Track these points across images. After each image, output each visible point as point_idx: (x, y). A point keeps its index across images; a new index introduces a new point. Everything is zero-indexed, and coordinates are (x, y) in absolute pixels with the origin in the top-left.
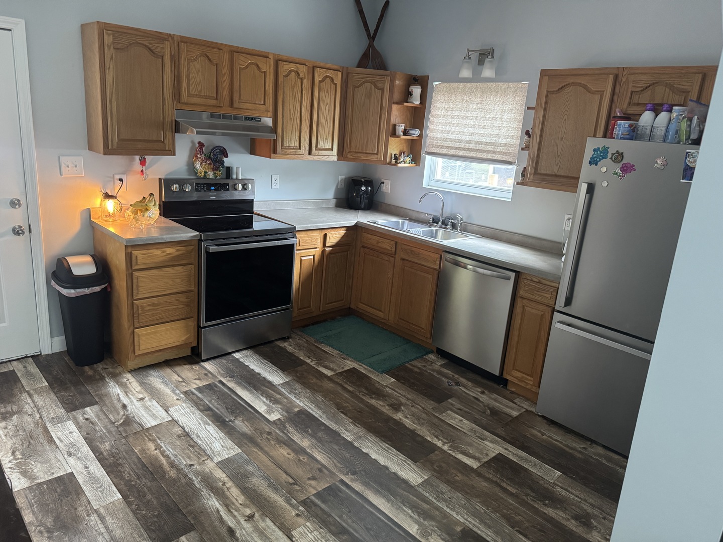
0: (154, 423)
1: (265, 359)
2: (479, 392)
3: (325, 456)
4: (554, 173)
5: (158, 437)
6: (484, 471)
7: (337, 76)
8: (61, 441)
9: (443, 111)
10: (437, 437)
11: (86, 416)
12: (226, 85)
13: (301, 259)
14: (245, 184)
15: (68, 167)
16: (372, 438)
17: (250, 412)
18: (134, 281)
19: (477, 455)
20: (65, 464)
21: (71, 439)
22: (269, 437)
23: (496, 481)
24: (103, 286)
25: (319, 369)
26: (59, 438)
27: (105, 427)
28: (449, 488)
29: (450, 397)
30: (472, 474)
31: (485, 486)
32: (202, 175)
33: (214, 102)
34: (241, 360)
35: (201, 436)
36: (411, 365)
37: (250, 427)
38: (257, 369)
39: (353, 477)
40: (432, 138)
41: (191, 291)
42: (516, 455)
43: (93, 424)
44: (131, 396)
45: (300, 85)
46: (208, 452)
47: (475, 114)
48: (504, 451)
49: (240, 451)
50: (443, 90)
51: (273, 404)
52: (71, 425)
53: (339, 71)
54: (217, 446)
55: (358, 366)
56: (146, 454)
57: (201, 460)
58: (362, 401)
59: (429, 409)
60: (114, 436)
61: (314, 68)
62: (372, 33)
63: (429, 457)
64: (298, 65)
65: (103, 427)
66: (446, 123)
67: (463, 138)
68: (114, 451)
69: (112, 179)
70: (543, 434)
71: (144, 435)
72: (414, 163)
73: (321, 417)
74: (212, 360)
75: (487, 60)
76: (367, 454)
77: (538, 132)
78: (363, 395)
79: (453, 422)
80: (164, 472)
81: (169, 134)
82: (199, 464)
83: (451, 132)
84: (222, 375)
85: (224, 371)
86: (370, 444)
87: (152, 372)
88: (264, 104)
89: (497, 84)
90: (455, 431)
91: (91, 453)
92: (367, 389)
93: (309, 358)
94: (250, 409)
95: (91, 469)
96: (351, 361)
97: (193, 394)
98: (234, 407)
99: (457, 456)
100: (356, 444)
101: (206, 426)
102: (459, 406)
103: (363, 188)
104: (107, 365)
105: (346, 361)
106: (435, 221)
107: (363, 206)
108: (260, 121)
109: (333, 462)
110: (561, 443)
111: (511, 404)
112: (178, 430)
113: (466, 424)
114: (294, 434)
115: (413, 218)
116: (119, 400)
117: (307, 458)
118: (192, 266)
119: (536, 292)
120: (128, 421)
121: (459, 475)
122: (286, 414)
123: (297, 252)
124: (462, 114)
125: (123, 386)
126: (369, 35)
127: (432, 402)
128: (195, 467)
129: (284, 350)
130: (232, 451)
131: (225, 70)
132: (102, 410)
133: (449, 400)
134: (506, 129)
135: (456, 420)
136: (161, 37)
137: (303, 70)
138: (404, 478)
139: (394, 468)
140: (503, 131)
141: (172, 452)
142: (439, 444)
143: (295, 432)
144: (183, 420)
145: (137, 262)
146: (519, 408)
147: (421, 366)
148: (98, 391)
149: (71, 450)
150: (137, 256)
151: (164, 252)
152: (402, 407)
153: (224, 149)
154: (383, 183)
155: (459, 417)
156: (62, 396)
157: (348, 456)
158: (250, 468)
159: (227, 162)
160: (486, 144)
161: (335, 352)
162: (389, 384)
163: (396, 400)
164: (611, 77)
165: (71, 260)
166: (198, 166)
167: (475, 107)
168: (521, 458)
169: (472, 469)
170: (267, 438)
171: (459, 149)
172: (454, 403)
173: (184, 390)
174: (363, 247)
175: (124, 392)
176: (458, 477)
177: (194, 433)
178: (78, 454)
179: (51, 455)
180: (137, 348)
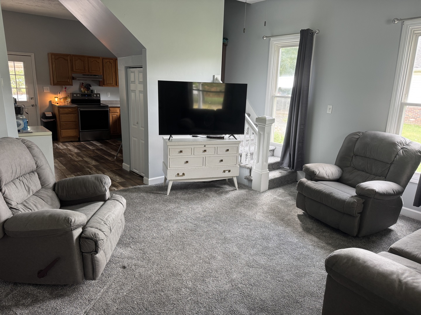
12: (87, 67)
13: (112, 116)
14: (97, 95)
15: (45, 89)
18: (60, 117)
24: (54, 119)
32: (83, 92)
33: (84, 71)
37: (85, 149)
41: (76, 121)
46: (73, 151)
61: (115, 60)
69: (57, 93)
81: (70, 80)
85: (85, 143)
87: (66, 143)
88: (99, 71)
108: (98, 76)
118: (76, 114)
123: (110, 113)
130: (79, 152)
131: (86, 63)
136: (67, 55)
144: (70, 148)
145: (61, 112)
153: (90, 85)
159: (91, 88)
165: (46, 113)
166: (82, 89)
173: (73, 145)
180: (62, 135)
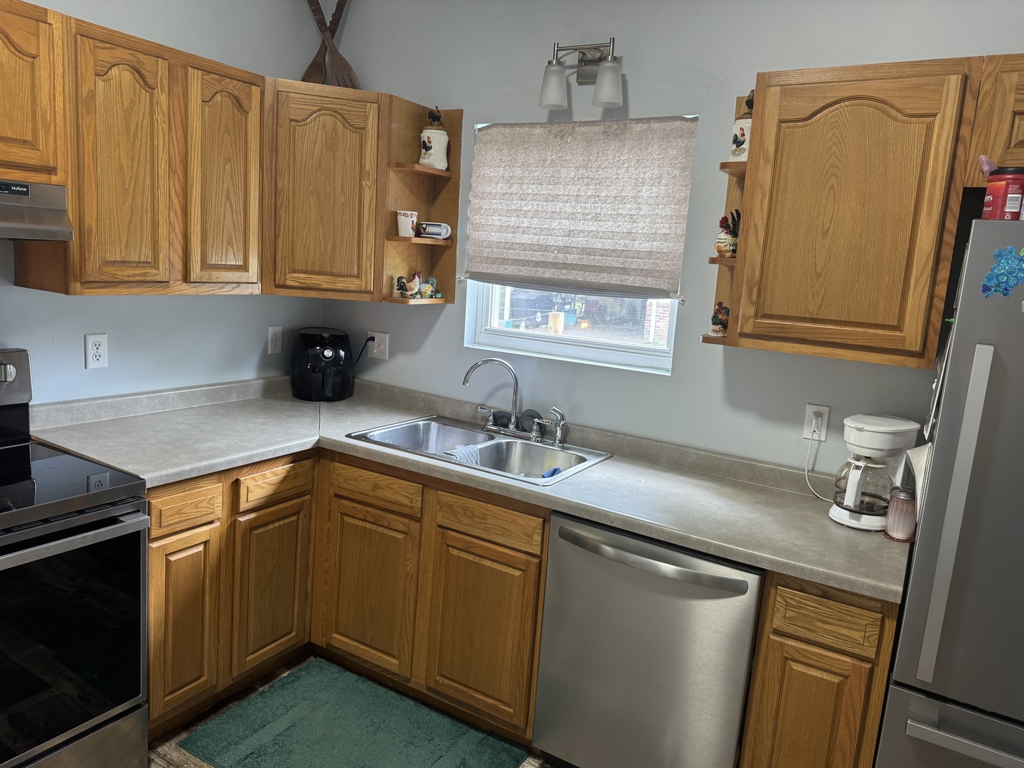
7: (249, 94)
9: (500, 185)
13: (168, 562)
40: (479, 243)
47: (573, 190)
50: (496, 141)
53: (256, 85)
61: (185, 67)
62: (328, 19)
64: (139, 55)
66: (509, 211)
67: (551, 241)
72: (440, 295)
75: (603, 67)
83: (520, 230)
103: (328, 353)
106: (501, 421)
107: (329, 394)
123: (154, 545)
124: (545, 190)
126: (321, 22)
134: (648, 220)
137: (154, 70)
140: (641, 225)
154: (372, 339)
160: (605, 253)
164: (954, 81)
167: (572, 175)
171: (544, 264)
174: (338, 497)
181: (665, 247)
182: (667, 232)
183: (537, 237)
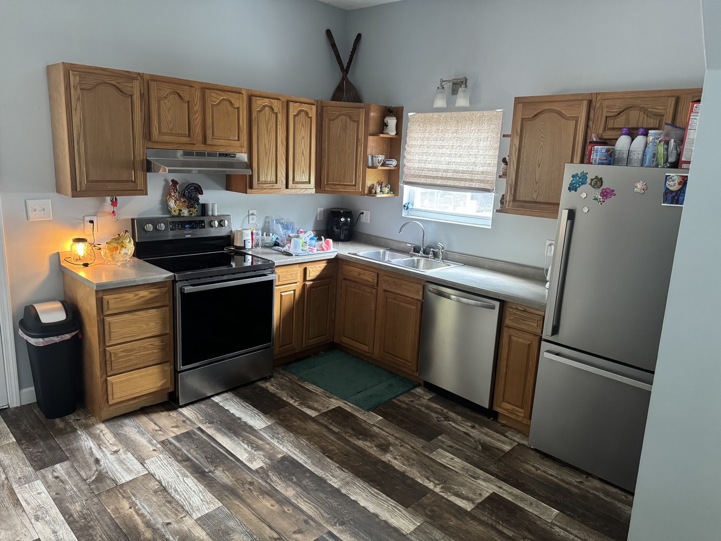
0: (128, 478)
1: (246, 402)
2: (469, 426)
3: (310, 506)
4: (533, 200)
5: (132, 494)
6: (478, 513)
7: (311, 109)
8: (28, 504)
9: (419, 141)
10: (428, 479)
11: (56, 474)
12: (198, 123)
13: (281, 295)
14: (222, 221)
15: (35, 211)
16: (360, 483)
17: (231, 460)
18: (107, 327)
19: (470, 495)
20: (32, 530)
21: (39, 501)
22: (251, 488)
23: (492, 524)
24: (74, 333)
25: (302, 410)
26: (26, 500)
27: (76, 486)
28: (443, 534)
29: (440, 434)
30: (467, 518)
31: (481, 530)
32: (176, 214)
33: (186, 139)
34: (221, 404)
35: (179, 490)
36: (399, 400)
37: (231, 477)
38: (238, 414)
39: (341, 528)
40: (409, 168)
41: (166, 334)
42: (511, 493)
43: (63, 482)
44: (104, 449)
45: (274, 119)
46: (186, 508)
47: (451, 143)
48: (498, 489)
49: (221, 504)
50: (418, 121)
51: (255, 451)
52: (39, 485)
53: (313, 104)
54: (196, 500)
55: (344, 404)
56: (119, 513)
57: (179, 517)
58: (348, 443)
59: (419, 447)
60: (85, 495)
61: (288, 102)
62: (345, 66)
63: (420, 501)
64: (272, 100)
65: (74, 485)
66: (423, 153)
67: (441, 167)
68: (85, 511)
69: (82, 221)
70: (537, 469)
71: (118, 492)
72: (392, 193)
73: (306, 463)
74: (191, 406)
75: (460, 89)
76: (355, 502)
77: (515, 159)
78: (349, 436)
79: (444, 460)
80: (139, 533)
81: (140, 174)
82: (177, 522)
83: (428, 162)
84: (201, 422)
85: (203, 417)
86: (358, 491)
87: (127, 421)
88: (238, 140)
89: (472, 112)
90: (446, 471)
91: (60, 515)
92: (353, 429)
93: (292, 398)
94: (230, 457)
95: (60, 533)
96: (336, 399)
97: (171, 443)
98: (213, 456)
99: (449, 499)
100: (343, 491)
101: (185, 478)
102: (450, 443)
103: (342, 219)
104: (79, 416)
105: (331, 400)
106: (416, 250)
107: (342, 237)
108: (235, 157)
109: (320, 512)
110: (556, 477)
111: (503, 438)
112: (154, 485)
113: (457, 462)
114: (278, 483)
115: (394, 248)
116: (92, 454)
117: (293, 509)
118: (167, 308)
119: (522, 321)
120: (101, 477)
121: (453, 519)
122: (268, 461)
123: (277, 288)
124: (438, 143)
125: (96, 438)
126: (342, 69)
127: (422, 440)
128: (172, 526)
129: (265, 390)
130: (212, 505)
131: (197, 107)
132: (72, 466)
133: (440, 437)
134: (482, 157)
135: (448, 459)
136: (130, 76)
137: (276, 105)
138: (395, 526)
139: (385, 515)
140: (479, 159)
141: (148, 510)
142: (431, 486)
143: (278, 481)
144: (159, 473)
145: (108, 308)
146: (511, 441)
147: (409, 401)
148: (69, 445)
149: (39, 513)
150: (108, 301)
151: (136, 295)
152: (391, 448)
153: (199, 186)
154: (363, 213)
155: (450, 455)
156: (30, 452)
157: (335, 504)
158: (232, 524)
160: (464, 172)
161: (319, 391)
162: (377, 423)
163: (384, 440)
164: (585, 103)
165: (39, 308)
166: (172, 204)
167: (450, 136)
168: (516, 496)
169: (465, 511)
170: (249, 489)
171: (437, 178)
172: (444, 440)
173: (162, 440)
174: (345, 279)
175: (97, 446)
176: (452, 521)
177: (171, 487)
178: (46, 517)
179: (16, 521)
180: (110, 397)
181: (490, 169)
182: (490, 162)
183: (434, 165)
